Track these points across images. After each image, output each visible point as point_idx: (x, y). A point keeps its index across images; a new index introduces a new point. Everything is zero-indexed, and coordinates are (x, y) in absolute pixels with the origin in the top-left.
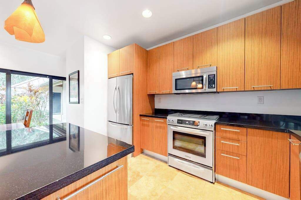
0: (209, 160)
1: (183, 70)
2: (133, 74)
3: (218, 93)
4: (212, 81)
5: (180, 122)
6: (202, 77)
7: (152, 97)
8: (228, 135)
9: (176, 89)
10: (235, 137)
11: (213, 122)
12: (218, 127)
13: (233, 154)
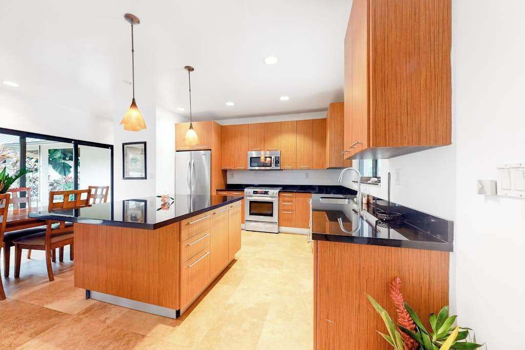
0: (275, 218)
1: (255, 150)
2: (210, 150)
3: (282, 170)
4: (277, 162)
5: (255, 192)
6: (271, 158)
7: (225, 172)
8: (287, 199)
9: (251, 166)
10: (290, 199)
11: (277, 191)
12: (281, 194)
13: (288, 210)
